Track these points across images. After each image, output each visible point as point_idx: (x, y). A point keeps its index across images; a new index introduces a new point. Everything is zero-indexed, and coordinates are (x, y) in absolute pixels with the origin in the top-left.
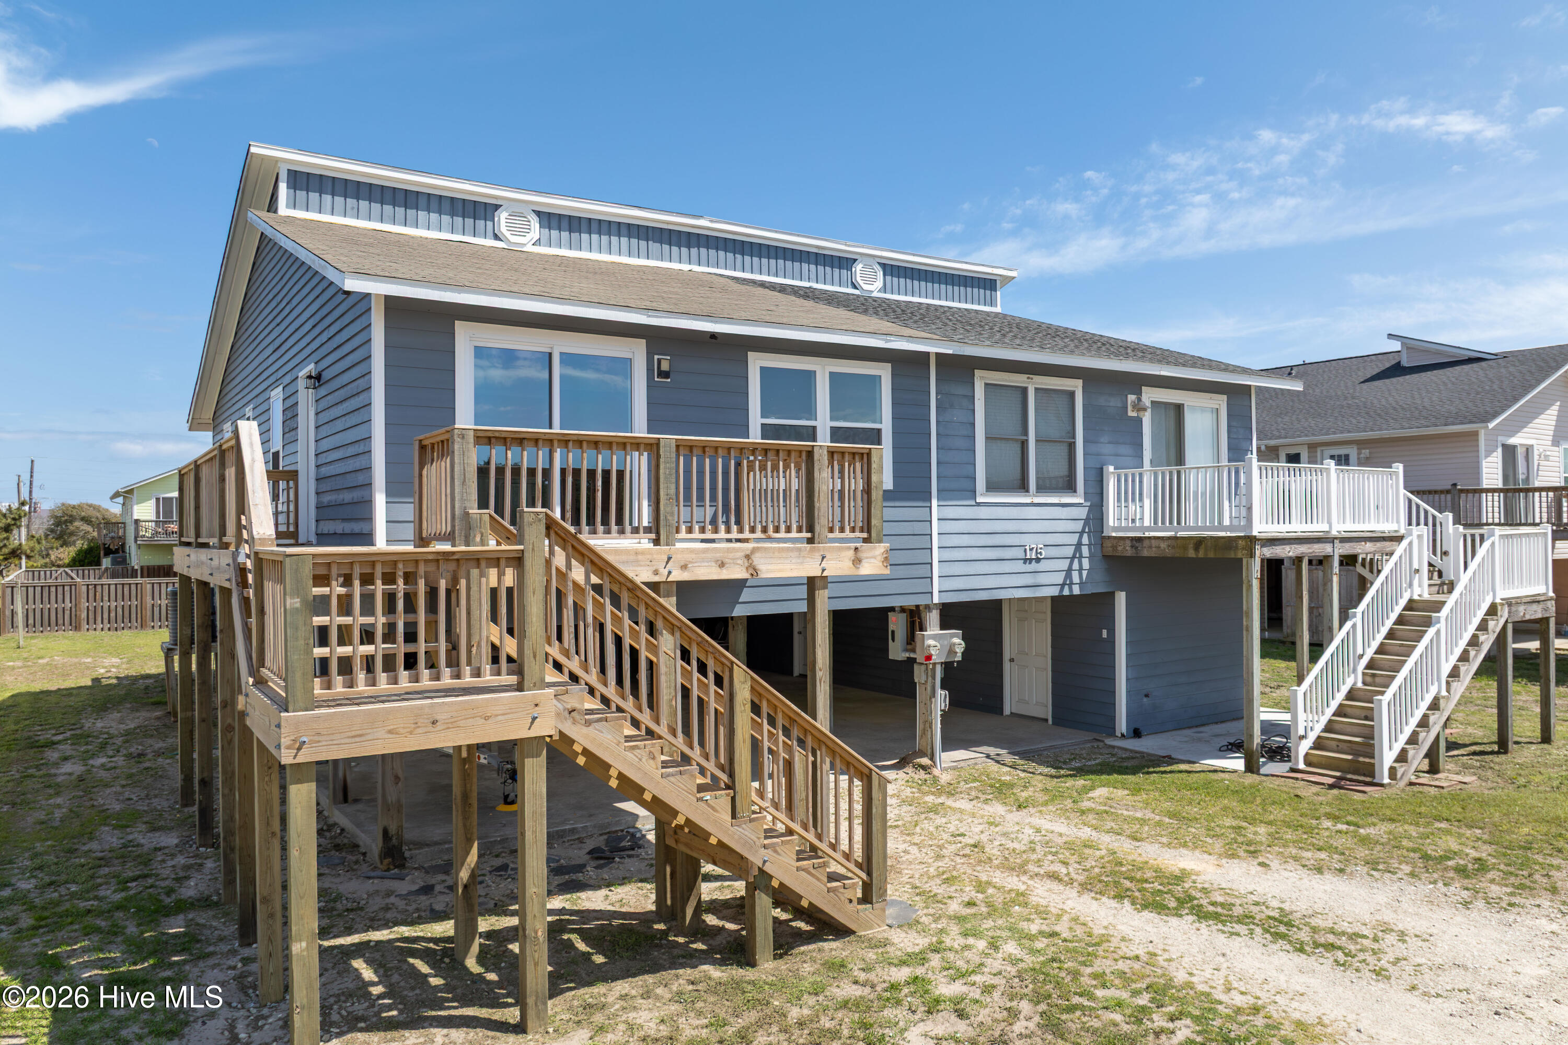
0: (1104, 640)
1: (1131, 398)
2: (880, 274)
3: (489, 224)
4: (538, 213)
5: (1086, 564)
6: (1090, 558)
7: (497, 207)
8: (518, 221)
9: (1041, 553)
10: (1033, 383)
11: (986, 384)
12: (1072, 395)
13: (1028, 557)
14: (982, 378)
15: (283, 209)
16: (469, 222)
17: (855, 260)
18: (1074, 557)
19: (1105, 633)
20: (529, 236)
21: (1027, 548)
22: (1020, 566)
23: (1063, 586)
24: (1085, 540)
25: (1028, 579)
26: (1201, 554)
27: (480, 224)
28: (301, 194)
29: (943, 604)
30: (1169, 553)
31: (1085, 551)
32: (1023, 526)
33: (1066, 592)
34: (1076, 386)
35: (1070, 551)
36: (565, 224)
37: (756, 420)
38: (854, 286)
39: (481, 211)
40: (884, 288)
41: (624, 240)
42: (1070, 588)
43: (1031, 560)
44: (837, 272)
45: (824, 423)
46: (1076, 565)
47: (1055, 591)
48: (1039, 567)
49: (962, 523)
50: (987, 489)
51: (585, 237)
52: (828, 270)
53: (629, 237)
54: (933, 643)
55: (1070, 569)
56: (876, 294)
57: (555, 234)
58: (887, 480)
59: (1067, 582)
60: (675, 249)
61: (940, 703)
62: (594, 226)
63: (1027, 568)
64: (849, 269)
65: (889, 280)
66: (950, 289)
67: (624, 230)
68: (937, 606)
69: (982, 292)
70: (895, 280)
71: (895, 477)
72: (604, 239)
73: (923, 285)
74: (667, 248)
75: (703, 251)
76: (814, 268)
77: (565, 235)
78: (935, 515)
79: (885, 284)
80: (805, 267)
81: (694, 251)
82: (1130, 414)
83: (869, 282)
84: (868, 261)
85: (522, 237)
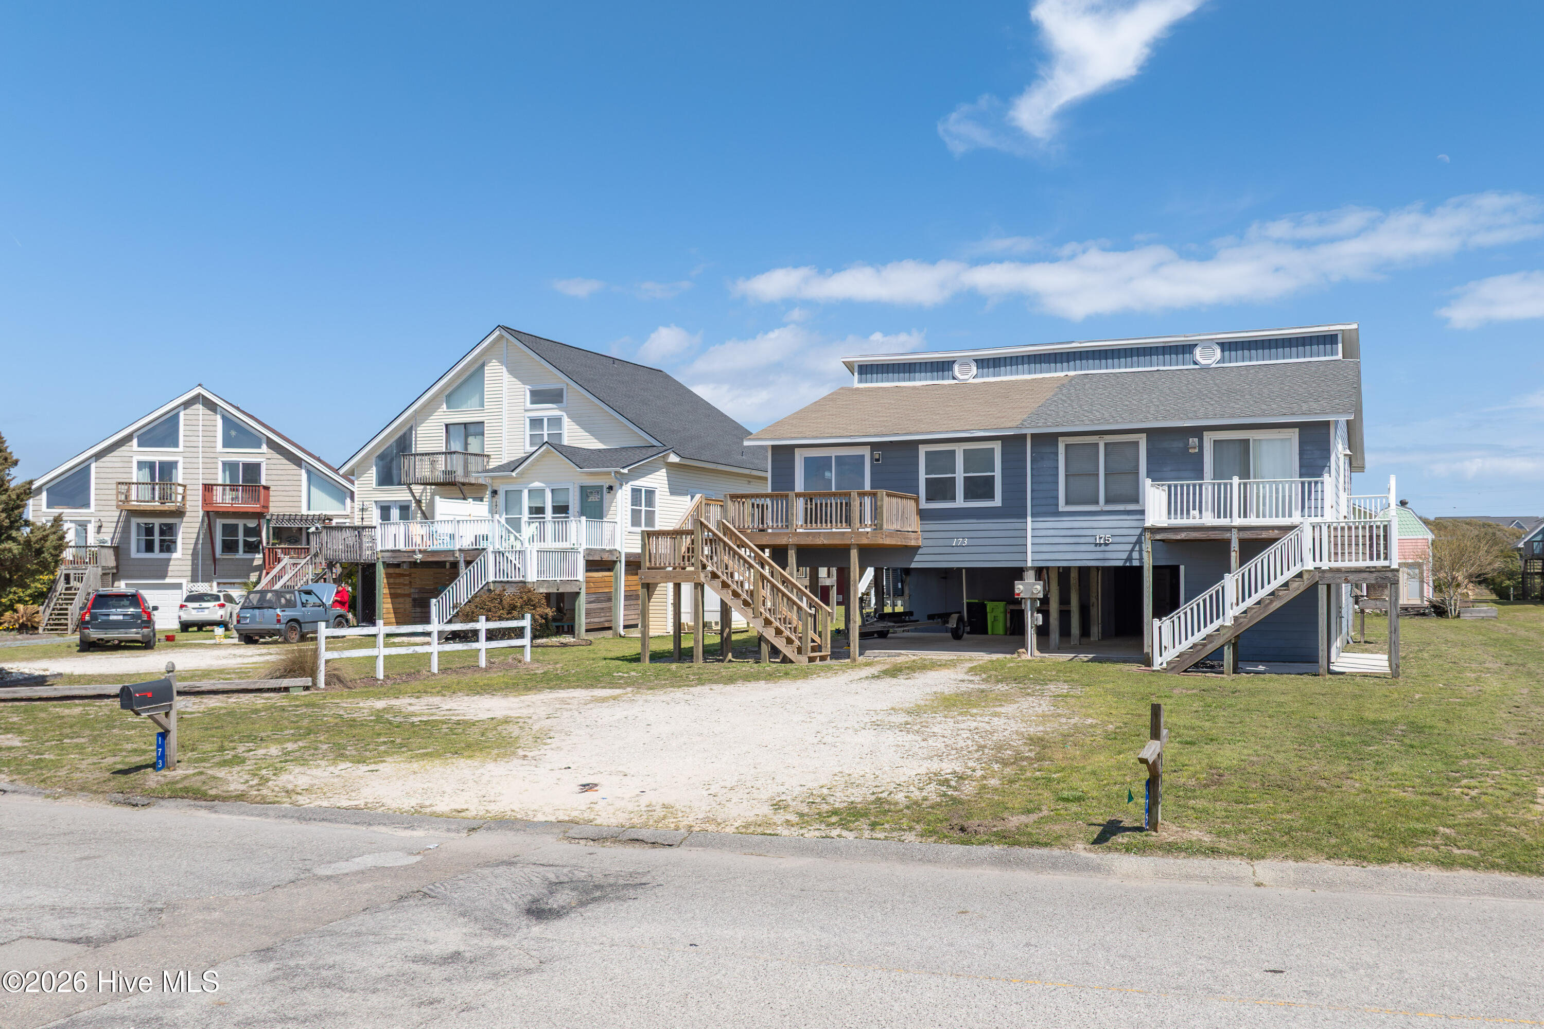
1: (1194, 440)
2: (1218, 351)
3: (950, 372)
4: (976, 361)
7: (954, 362)
9: (1108, 541)
10: (1102, 441)
11: (1067, 445)
12: (1137, 444)
13: (1098, 542)
14: (1063, 442)
16: (940, 374)
18: (1135, 544)
21: (1098, 538)
22: (1092, 548)
23: (1126, 560)
25: (1100, 556)
27: (946, 373)
28: (864, 376)
29: (1037, 568)
32: (1095, 524)
33: (1128, 564)
34: (1142, 438)
35: (1134, 539)
36: (991, 364)
37: (922, 476)
38: (1195, 363)
39: (946, 366)
40: (1223, 360)
41: (1026, 366)
42: (1131, 562)
43: (1100, 544)
44: (1180, 356)
45: (960, 475)
46: (1137, 548)
47: (1120, 563)
48: (1107, 548)
49: (1050, 523)
50: (1068, 502)
51: (1002, 369)
52: (1174, 356)
53: (1029, 363)
54: (1021, 587)
55: (1132, 550)
56: (1214, 366)
57: (985, 370)
58: (997, 502)
59: (1129, 559)
60: (1059, 365)
61: (1032, 620)
62: (1008, 361)
63: (1098, 548)
64: (1191, 352)
65: (1227, 353)
66: (1287, 350)
67: (1026, 360)
68: (1032, 568)
69: (1322, 347)
70: (1233, 353)
71: (1003, 500)
72: (1014, 367)
73: (1260, 351)
74: (1053, 365)
75: (1078, 362)
76: (1161, 357)
77: (991, 370)
78: (1029, 519)
79: (1223, 357)
80: (1154, 358)
81: (1072, 363)
82: (1190, 451)
83: (1208, 357)
84: (1207, 344)
85: (966, 375)
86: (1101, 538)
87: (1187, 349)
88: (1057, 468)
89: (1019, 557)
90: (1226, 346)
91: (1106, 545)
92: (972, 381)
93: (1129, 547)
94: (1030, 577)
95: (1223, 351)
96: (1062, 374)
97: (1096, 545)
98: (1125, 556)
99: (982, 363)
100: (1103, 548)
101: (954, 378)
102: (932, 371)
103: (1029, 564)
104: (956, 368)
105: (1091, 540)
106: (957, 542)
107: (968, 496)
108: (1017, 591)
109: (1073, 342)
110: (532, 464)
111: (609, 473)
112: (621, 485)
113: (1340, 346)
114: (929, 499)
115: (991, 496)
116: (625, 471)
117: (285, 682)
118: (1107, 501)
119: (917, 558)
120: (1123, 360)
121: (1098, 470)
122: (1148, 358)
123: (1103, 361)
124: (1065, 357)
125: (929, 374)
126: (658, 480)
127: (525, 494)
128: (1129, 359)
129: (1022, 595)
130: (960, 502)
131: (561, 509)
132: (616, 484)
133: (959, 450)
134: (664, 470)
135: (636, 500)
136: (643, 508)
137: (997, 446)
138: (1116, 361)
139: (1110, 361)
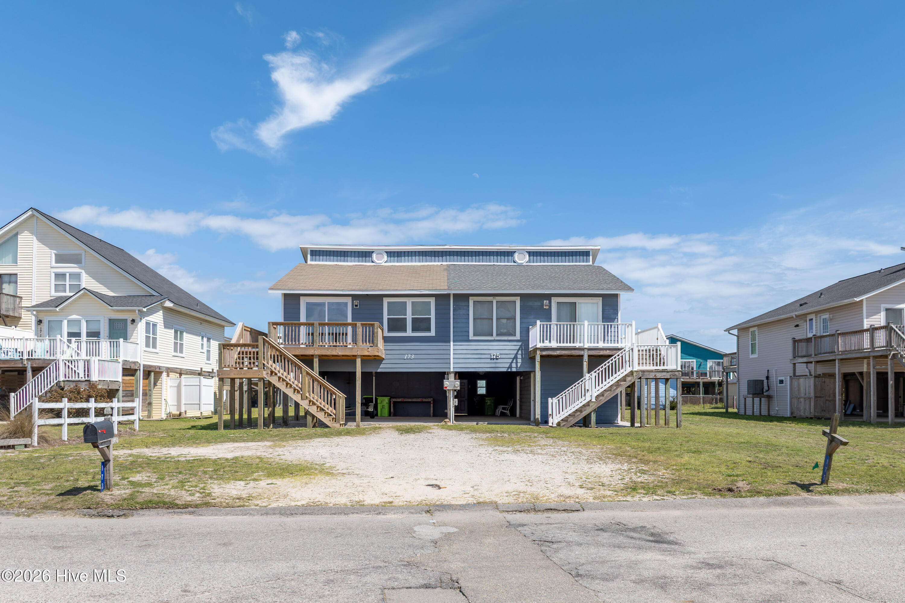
1: (546, 301)
2: (527, 256)
3: (370, 258)
4: (387, 252)
5: (520, 361)
6: (522, 358)
7: (373, 252)
8: (379, 256)
9: (498, 357)
10: (494, 301)
11: (474, 300)
12: (515, 302)
13: (492, 357)
14: (472, 298)
15: (309, 262)
16: (364, 258)
17: (515, 252)
18: (514, 359)
20: (383, 260)
21: (492, 355)
22: (489, 361)
23: (508, 368)
24: (520, 352)
27: (368, 258)
28: (314, 257)
29: (456, 372)
31: (519, 356)
32: (490, 347)
33: (509, 370)
34: (517, 299)
35: (513, 356)
36: (396, 254)
37: (386, 317)
38: (514, 262)
39: (368, 254)
40: (529, 261)
41: (417, 257)
42: (511, 369)
43: (494, 359)
44: (506, 258)
45: (409, 317)
46: (515, 361)
47: (505, 370)
48: (498, 361)
49: (464, 346)
50: (474, 335)
51: (403, 258)
52: (503, 257)
53: (419, 256)
54: (447, 383)
55: (512, 362)
56: (524, 264)
57: (392, 258)
58: (433, 333)
59: (510, 367)
60: (437, 258)
61: (452, 403)
62: (406, 254)
63: (492, 361)
64: (512, 256)
65: (532, 257)
66: (564, 258)
67: (417, 254)
68: (452, 372)
69: (581, 257)
70: (535, 258)
71: (436, 332)
72: (410, 258)
73: (549, 258)
74: (433, 258)
75: (448, 257)
76: (495, 257)
77: (396, 258)
78: (452, 343)
79: (530, 260)
80: (492, 257)
81: (444, 258)
82: (545, 307)
83: (522, 259)
84: (521, 251)
85: (381, 260)
86: (494, 355)
87: (510, 254)
88: (469, 314)
89: (445, 366)
90: (531, 254)
91: (497, 359)
92: (384, 264)
93: (510, 361)
94: (452, 376)
95: (529, 256)
96: (439, 264)
97: (491, 359)
98: (508, 365)
99: (390, 254)
100: (495, 360)
101: (373, 262)
102: (359, 257)
103: (452, 370)
104: (374, 256)
105: (489, 356)
106: (408, 356)
107: (414, 330)
108: (445, 386)
109: (446, 245)
110: (71, 303)
111: (134, 311)
112: (141, 319)
113: (591, 257)
114: (390, 330)
115: (429, 330)
116: (145, 310)
117: (12, 442)
118: (497, 335)
119: (382, 366)
120: (474, 258)
121: (493, 317)
122: (488, 257)
123: (463, 258)
124: (440, 254)
125: (357, 259)
126: (158, 318)
127: (65, 323)
128: (477, 257)
129: (448, 388)
130: (409, 333)
131: (94, 334)
132: (137, 319)
133: (409, 302)
134: (161, 312)
135: (147, 331)
136: (151, 336)
137: (432, 301)
138: (470, 258)
139: (466, 258)
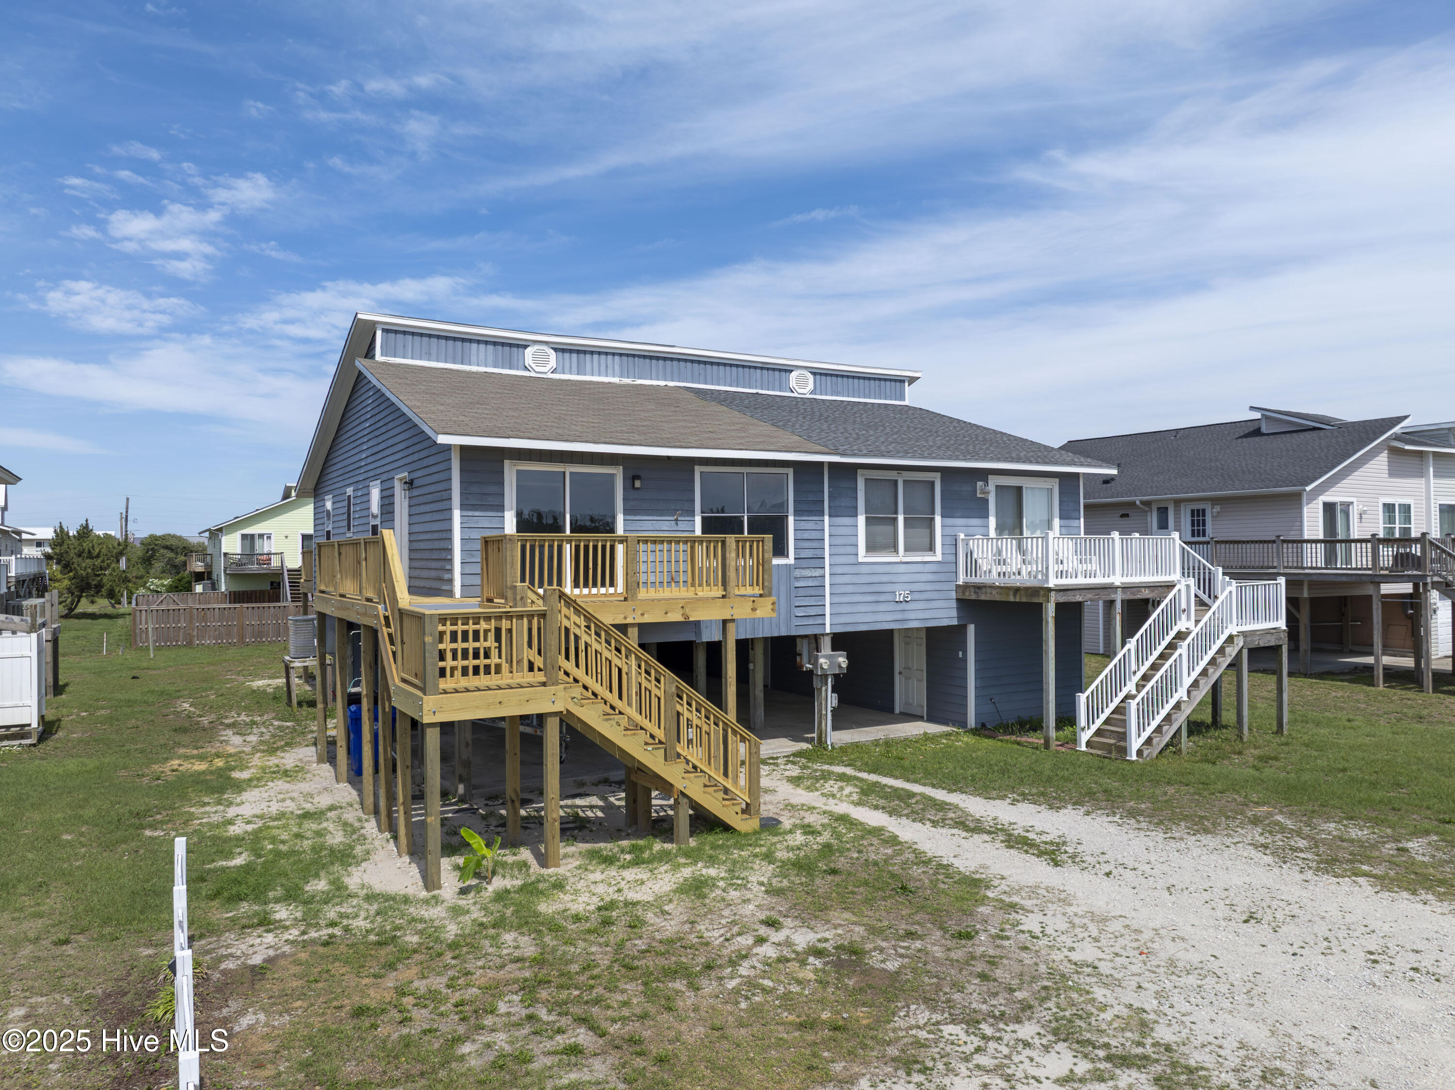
0: (960, 659)
1: (980, 484)
2: (812, 380)
3: (521, 360)
4: (555, 349)
7: (527, 347)
8: (539, 356)
9: (907, 597)
10: (902, 477)
11: (866, 479)
12: (932, 484)
13: (898, 600)
14: (862, 475)
15: (379, 357)
16: (507, 359)
17: (792, 371)
19: (960, 653)
20: (549, 367)
21: (897, 593)
22: (892, 607)
23: (925, 620)
25: (899, 616)
26: (1018, 600)
27: (514, 359)
28: (391, 345)
29: (834, 634)
30: (998, 598)
32: (894, 578)
33: (927, 625)
34: (937, 478)
36: (574, 356)
38: (791, 391)
39: (513, 349)
40: (815, 391)
43: (900, 602)
44: (776, 381)
47: (918, 624)
48: (906, 608)
49: (848, 577)
50: (868, 550)
51: (588, 365)
52: (771, 380)
53: (620, 364)
54: (823, 659)
56: (807, 396)
57: (566, 364)
60: (654, 371)
61: (828, 700)
62: (595, 357)
63: (897, 607)
64: (787, 378)
65: (819, 384)
67: (617, 359)
68: (830, 635)
70: (824, 385)
72: (603, 366)
74: (648, 371)
76: (759, 379)
77: (574, 364)
79: (815, 388)
82: (979, 495)
83: (803, 386)
84: (802, 371)
85: (542, 365)
86: (900, 595)
87: (783, 373)
88: (856, 508)
89: (819, 621)
90: (818, 376)
91: (906, 602)
92: (549, 375)
93: (927, 605)
94: (826, 645)
95: (815, 381)
96: (660, 383)
97: (896, 603)
98: (922, 615)
99: (564, 354)
100: (903, 606)
101: (526, 368)
102: (496, 354)
103: (828, 630)
104: (528, 354)
105: (891, 597)
118: (906, 551)
121: (897, 513)
122: (746, 377)
125: (492, 358)
128: (728, 377)
129: (822, 671)
137: (789, 475)
